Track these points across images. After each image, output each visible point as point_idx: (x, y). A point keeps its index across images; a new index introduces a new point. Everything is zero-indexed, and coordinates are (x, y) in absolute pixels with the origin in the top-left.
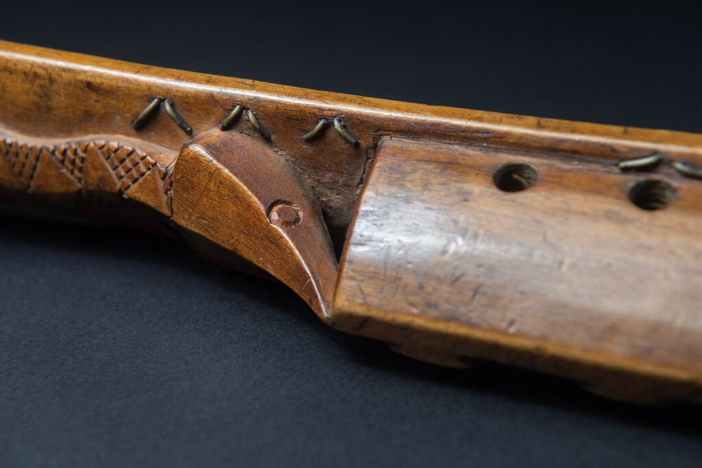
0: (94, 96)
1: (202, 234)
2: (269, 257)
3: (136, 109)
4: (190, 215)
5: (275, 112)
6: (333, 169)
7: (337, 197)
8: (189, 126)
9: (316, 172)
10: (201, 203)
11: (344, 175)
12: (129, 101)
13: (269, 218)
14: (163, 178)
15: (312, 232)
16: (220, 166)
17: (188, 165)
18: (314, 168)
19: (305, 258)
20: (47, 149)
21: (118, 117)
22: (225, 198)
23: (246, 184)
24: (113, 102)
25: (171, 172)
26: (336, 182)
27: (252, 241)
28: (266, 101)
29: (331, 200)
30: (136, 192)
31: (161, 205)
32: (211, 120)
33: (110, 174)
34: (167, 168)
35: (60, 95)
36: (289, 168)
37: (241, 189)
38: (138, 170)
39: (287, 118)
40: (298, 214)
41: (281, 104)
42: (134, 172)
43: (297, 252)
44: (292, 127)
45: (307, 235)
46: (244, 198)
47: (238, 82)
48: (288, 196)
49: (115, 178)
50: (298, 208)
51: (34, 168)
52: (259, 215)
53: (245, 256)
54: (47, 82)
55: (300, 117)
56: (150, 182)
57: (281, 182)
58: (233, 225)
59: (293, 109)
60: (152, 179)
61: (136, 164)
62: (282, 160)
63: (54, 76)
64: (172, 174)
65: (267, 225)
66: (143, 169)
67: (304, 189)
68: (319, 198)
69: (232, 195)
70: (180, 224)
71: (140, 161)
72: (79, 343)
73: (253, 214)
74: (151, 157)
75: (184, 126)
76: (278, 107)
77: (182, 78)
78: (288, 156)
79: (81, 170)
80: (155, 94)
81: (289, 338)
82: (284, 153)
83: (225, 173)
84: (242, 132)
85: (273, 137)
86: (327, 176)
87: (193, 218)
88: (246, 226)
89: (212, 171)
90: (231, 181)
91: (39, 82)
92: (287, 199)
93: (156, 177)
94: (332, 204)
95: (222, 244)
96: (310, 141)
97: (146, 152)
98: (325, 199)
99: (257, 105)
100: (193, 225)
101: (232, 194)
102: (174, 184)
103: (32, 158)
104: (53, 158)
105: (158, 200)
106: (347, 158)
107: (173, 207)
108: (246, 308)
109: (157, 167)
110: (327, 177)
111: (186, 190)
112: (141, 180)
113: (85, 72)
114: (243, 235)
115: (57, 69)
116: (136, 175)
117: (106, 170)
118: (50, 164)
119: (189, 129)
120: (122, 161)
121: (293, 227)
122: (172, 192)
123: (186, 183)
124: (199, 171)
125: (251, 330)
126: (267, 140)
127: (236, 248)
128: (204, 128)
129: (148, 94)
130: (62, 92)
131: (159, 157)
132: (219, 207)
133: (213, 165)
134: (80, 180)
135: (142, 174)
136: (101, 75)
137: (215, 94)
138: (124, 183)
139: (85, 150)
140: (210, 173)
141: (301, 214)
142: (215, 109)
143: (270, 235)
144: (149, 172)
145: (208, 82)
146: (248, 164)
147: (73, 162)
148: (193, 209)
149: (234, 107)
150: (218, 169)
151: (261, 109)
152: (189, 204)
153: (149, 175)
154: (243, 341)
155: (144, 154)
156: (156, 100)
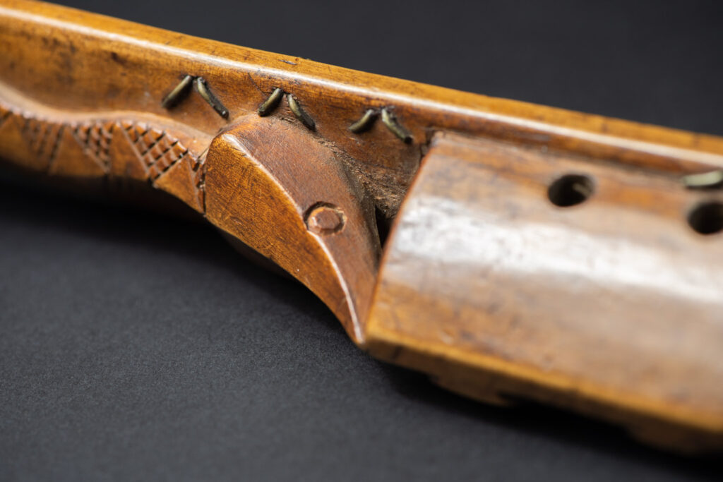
0: (120, 69)
1: (237, 236)
2: (306, 268)
3: (166, 86)
4: (224, 214)
5: (318, 99)
6: (385, 165)
7: (394, 196)
8: (225, 109)
9: (367, 168)
10: (234, 201)
11: (398, 173)
12: (159, 77)
13: (307, 224)
14: (195, 169)
15: (354, 241)
16: (255, 161)
17: (220, 157)
18: (363, 162)
19: (344, 272)
20: (70, 127)
21: (147, 94)
22: (260, 198)
23: (282, 182)
24: (142, 77)
25: (203, 163)
26: (390, 180)
27: (289, 249)
28: (307, 85)
29: (386, 199)
30: (167, 183)
31: (192, 199)
32: (249, 103)
33: (137, 161)
34: (199, 157)
35: (82, 66)
36: (336, 162)
37: (276, 189)
38: (168, 158)
39: (331, 106)
40: (340, 219)
41: (325, 89)
42: (163, 159)
43: (334, 265)
44: (337, 117)
45: (349, 244)
46: (280, 200)
47: (279, 60)
48: (331, 197)
49: (144, 165)
50: (342, 212)
51: (55, 147)
52: (296, 221)
53: (282, 265)
54: (67, 51)
55: (345, 106)
56: (181, 173)
57: (324, 180)
58: (269, 229)
59: (338, 96)
60: (183, 170)
61: (166, 151)
62: (329, 152)
63: (77, 44)
64: (204, 165)
65: (304, 232)
66: (173, 157)
67: (353, 187)
68: (372, 197)
69: (267, 195)
70: (214, 223)
71: (170, 147)
72: (97, 359)
73: (289, 218)
74: (182, 143)
75: (219, 109)
76: (321, 93)
77: (216, 53)
78: (335, 148)
79: (106, 152)
80: (186, 70)
81: (330, 362)
82: (330, 144)
83: (259, 170)
84: (283, 119)
85: (317, 126)
86: (380, 172)
87: (227, 218)
88: (282, 231)
89: (246, 167)
90: (266, 179)
91: (59, 50)
92: (329, 201)
93: (187, 168)
94: (388, 204)
95: (258, 250)
96: (359, 132)
97: (177, 137)
98: (379, 198)
99: (299, 90)
100: (227, 226)
101: (267, 193)
102: (206, 177)
103: (52, 136)
104: (76, 138)
105: (190, 194)
106: (399, 154)
107: (206, 203)
108: (290, 323)
109: (188, 155)
110: (380, 174)
111: (219, 186)
112: (171, 169)
113: (110, 41)
114: (279, 242)
115: (79, 37)
116: (166, 164)
117: (133, 154)
118: (72, 143)
119: (224, 113)
120: (151, 146)
121: (333, 235)
122: (204, 185)
123: (219, 177)
124: (232, 166)
125: (290, 351)
126: (311, 128)
127: (271, 256)
128: (242, 112)
129: (178, 70)
130: (85, 62)
131: (191, 144)
132: (254, 209)
133: (247, 159)
134: (106, 163)
135: (173, 163)
136: (127, 46)
137: (252, 74)
138: (153, 171)
139: (111, 130)
140: (243, 168)
141: (345, 219)
142: (252, 92)
143: (307, 244)
144: (180, 161)
145: (246, 59)
146: (287, 158)
147: (98, 143)
148: (226, 208)
149: (273, 90)
150: (251, 165)
151: (303, 94)
152: (221, 200)
153: (180, 164)
154: (278, 364)
155: (175, 140)
156: (188, 78)
